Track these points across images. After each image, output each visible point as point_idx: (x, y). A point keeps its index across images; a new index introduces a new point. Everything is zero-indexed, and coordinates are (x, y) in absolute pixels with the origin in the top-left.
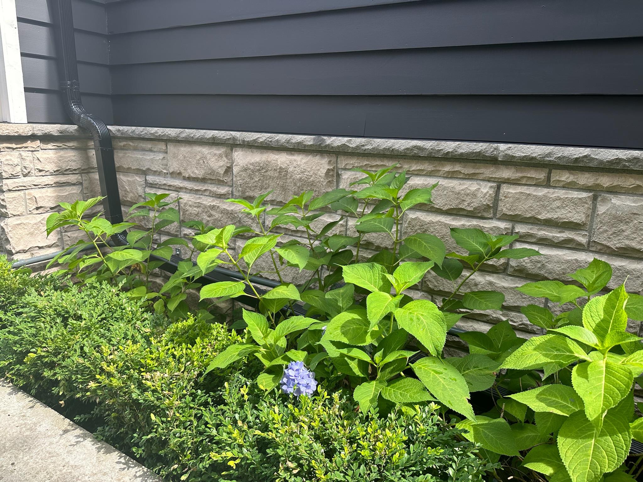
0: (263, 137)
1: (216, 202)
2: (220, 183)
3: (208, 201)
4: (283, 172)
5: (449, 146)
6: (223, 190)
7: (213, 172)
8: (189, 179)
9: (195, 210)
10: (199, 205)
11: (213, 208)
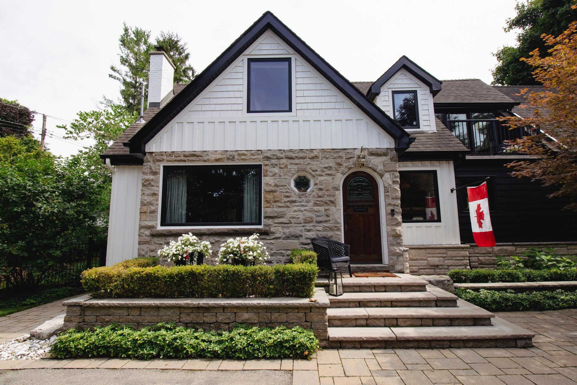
0: (501, 244)
1: (489, 258)
2: (490, 253)
3: (488, 258)
4: (506, 250)
5: (535, 243)
6: (491, 255)
7: (489, 251)
8: (482, 254)
9: (484, 260)
10: (485, 259)
11: (489, 259)
